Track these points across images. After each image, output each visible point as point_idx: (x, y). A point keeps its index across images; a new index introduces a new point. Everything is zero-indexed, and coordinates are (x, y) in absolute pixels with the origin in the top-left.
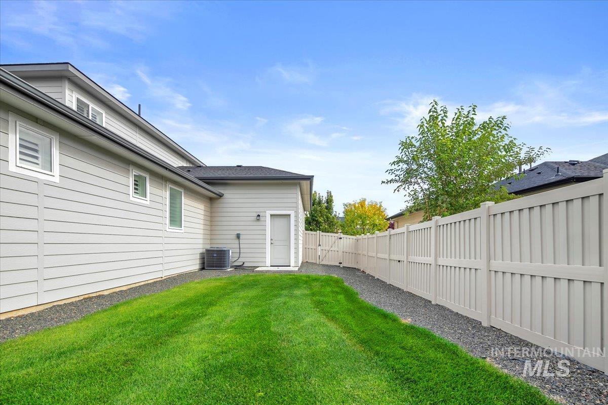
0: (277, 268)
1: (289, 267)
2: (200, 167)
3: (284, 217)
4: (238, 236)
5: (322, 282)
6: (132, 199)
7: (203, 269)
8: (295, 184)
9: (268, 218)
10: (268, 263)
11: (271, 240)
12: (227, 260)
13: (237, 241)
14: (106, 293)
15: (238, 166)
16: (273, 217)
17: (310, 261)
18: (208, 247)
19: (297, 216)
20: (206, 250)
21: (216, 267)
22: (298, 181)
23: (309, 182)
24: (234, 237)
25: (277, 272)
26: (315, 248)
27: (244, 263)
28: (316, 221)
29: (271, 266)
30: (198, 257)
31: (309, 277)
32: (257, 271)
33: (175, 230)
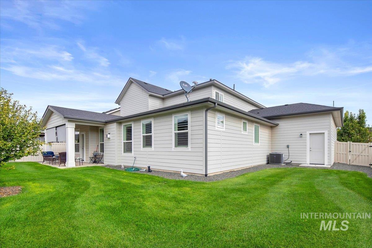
0: (314, 165)
1: (323, 165)
2: (263, 109)
3: (320, 134)
4: (288, 147)
5: (349, 174)
6: (242, 133)
7: (268, 163)
8: (329, 114)
9: (308, 136)
10: (308, 162)
11: (310, 148)
12: (282, 159)
13: (287, 149)
14: (235, 170)
15: (286, 105)
16: (311, 135)
17: (342, 162)
18: (271, 152)
19: (329, 134)
20: (270, 154)
21: (275, 163)
22: (331, 111)
23: (340, 111)
24: (286, 147)
25: (315, 167)
26: (346, 153)
27: (291, 161)
28: (347, 133)
29: (310, 164)
30: (266, 157)
31: (339, 171)
32: (300, 166)
33: (257, 144)
